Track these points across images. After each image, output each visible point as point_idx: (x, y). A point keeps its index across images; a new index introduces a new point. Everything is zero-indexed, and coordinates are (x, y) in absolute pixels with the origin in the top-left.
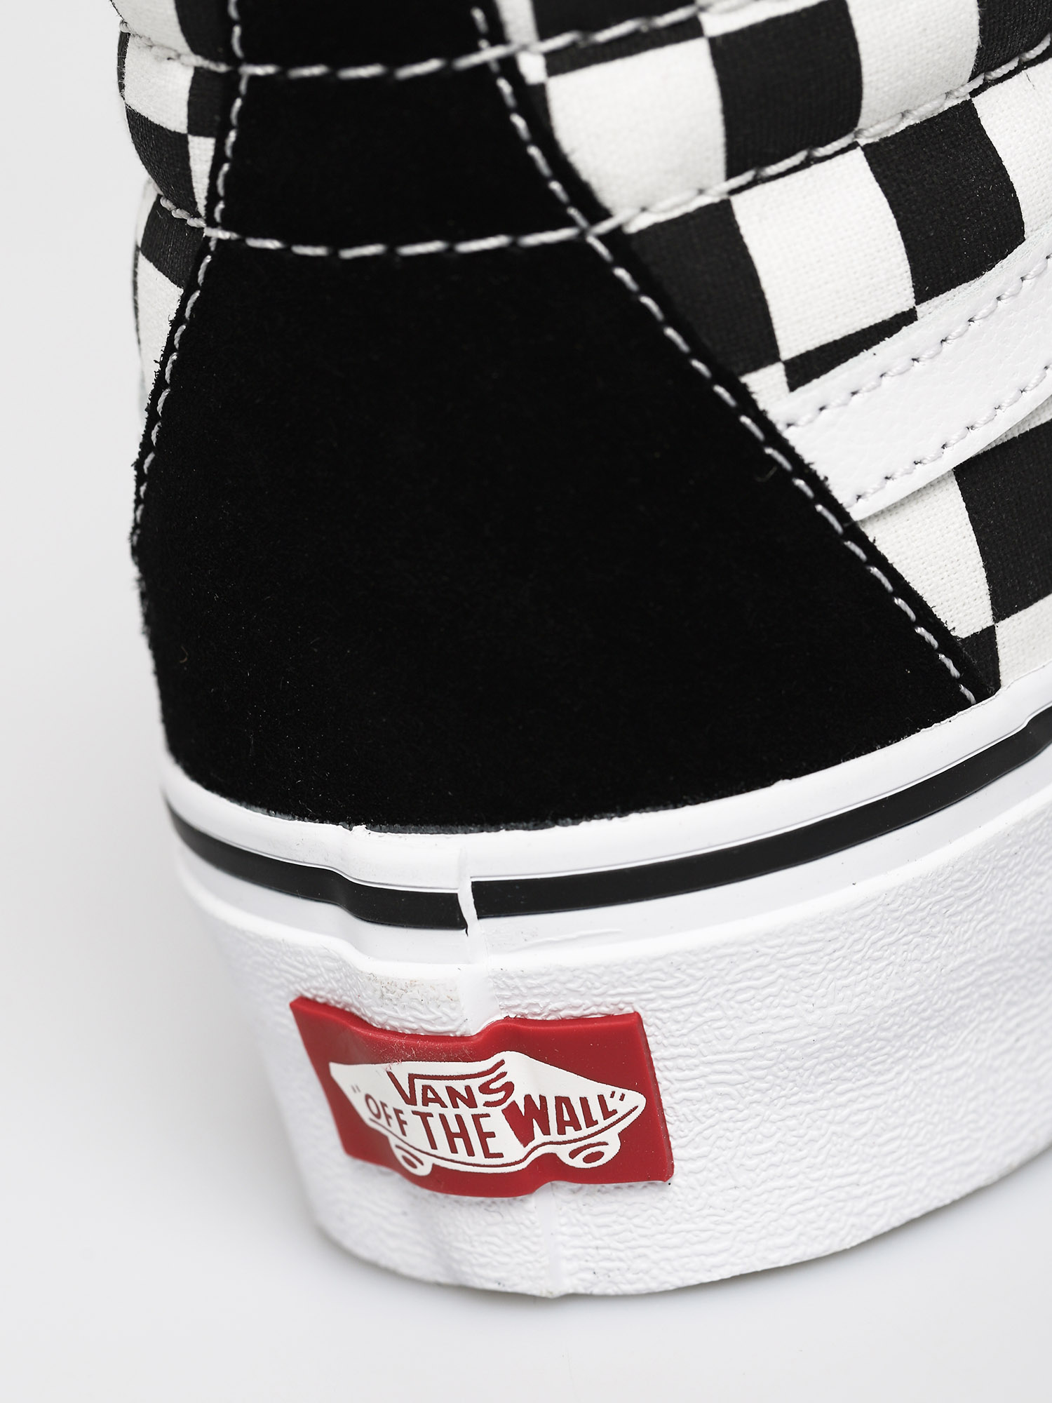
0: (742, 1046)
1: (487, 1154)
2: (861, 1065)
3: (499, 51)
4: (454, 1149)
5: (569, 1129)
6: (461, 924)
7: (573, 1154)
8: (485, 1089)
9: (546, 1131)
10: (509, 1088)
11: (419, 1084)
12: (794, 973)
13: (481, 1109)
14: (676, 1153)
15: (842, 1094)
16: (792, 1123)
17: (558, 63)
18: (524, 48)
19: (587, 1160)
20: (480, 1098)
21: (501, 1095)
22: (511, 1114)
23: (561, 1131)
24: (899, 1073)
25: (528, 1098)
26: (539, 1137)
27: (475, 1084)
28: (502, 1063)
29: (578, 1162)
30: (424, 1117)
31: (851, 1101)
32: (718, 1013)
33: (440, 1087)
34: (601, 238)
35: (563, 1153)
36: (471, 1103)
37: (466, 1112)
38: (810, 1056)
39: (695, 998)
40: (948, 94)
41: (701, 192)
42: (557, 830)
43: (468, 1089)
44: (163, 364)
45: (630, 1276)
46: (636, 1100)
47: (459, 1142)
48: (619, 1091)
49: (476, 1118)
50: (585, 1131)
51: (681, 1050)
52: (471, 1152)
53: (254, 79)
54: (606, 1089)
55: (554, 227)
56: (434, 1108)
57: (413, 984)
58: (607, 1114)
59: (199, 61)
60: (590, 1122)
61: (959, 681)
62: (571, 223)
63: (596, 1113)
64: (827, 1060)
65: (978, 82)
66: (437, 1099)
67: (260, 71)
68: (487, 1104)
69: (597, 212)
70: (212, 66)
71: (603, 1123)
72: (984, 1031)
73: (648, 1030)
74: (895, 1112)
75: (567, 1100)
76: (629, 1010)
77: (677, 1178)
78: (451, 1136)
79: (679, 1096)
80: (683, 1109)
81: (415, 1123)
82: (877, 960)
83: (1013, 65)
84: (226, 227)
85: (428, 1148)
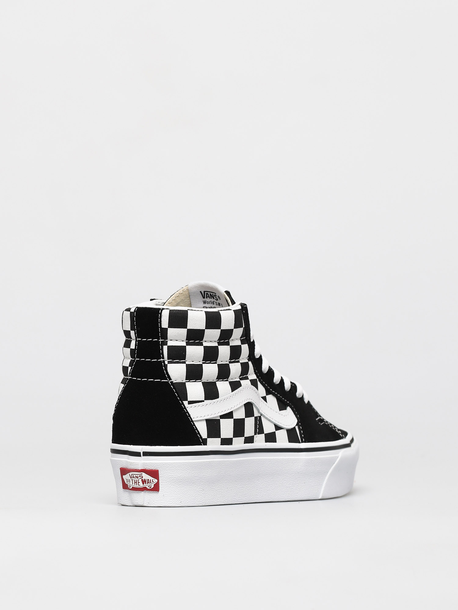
0: (169, 476)
1: (139, 485)
2: (183, 484)
3: (163, 360)
4: (135, 484)
5: (148, 483)
6: (141, 456)
7: (148, 487)
8: (140, 476)
9: (146, 484)
10: (142, 477)
11: (132, 475)
12: (176, 469)
13: (139, 479)
14: (160, 489)
15: (180, 486)
16: (174, 488)
17: (169, 363)
18: (166, 360)
19: (150, 488)
20: (139, 477)
21: (141, 477)
22: (142, 480)
23: (147, 484)
24: (187, 487)
25: (144, 479)
26: (145, 484)
27: (139, 475)
28: (142, 474)
29: (149, 488)
30: (132, 480)
31: (181, 488)
32: (167, 472)
33: (135, 476)
34: (170, 382)
35: (147, 487)
36: (138, 478)
37: (137, 479)
38: (177, 480)
39: (165, 469)
40: (213, 380)
41: (182, 381)
42: (153, 446)
43: (138, 476)
44: (119, 397)
45: (152, 504)
46: (156, 480)
47: (136, 483)
48: (155, 479)
49: (138, 480)
50: (150, 484)
51: (162, 476)
52: (137, 485)
53: (137, 360)
54: (153, 479)
55: (165, 380)
56: (134, 479)
57: (134, 463)
58: (153, 482)
59: (132, 359)
60: (151, 483)
61: (202, 443)
62: (167, 380)
63: (152, 482)
64: (179, 481)
65: (217, 380)
66: (134, 478)
67: (138, 359)
68: (140, 478)
69: (170, 379)
70: (133, 359)
71: (152, 483)
72: (198, 487)
73: (159, 472)
74: (186, 491)
75: (149, 480)
76: (157, 469)
77: (159, 492)
78: (135, 482)
79: (161, 482)
80: (161, 483)
81: (131, 481)
82: (186, 470)
83: (222, 380)
84: (130, 377)
85: (132, 484)
